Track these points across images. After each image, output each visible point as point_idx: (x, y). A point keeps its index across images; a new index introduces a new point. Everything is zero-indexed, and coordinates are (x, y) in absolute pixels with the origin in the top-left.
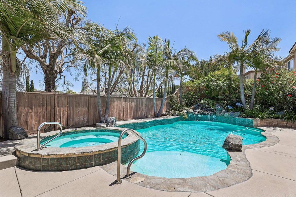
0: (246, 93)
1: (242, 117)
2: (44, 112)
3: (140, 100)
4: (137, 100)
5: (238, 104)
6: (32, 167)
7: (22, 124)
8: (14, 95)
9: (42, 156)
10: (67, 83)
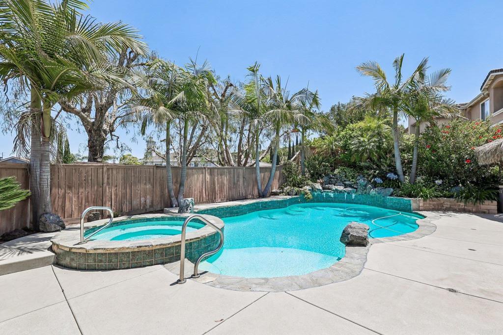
0: (404, 157)
1: (397, 196)
2: (88, 193)
3: (234, 171)
4: (231, 171)
5: (391, 176)
6: (74, 265)
7: (56, 209)
8: (46, 170)
9: (86, 251)
10: (122, 147)
